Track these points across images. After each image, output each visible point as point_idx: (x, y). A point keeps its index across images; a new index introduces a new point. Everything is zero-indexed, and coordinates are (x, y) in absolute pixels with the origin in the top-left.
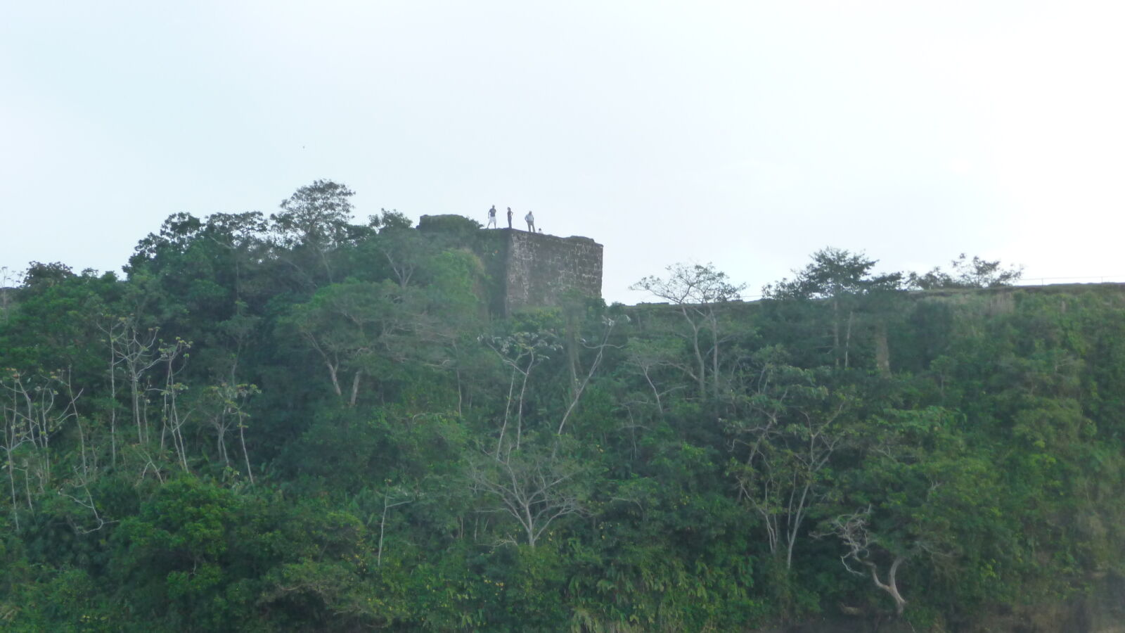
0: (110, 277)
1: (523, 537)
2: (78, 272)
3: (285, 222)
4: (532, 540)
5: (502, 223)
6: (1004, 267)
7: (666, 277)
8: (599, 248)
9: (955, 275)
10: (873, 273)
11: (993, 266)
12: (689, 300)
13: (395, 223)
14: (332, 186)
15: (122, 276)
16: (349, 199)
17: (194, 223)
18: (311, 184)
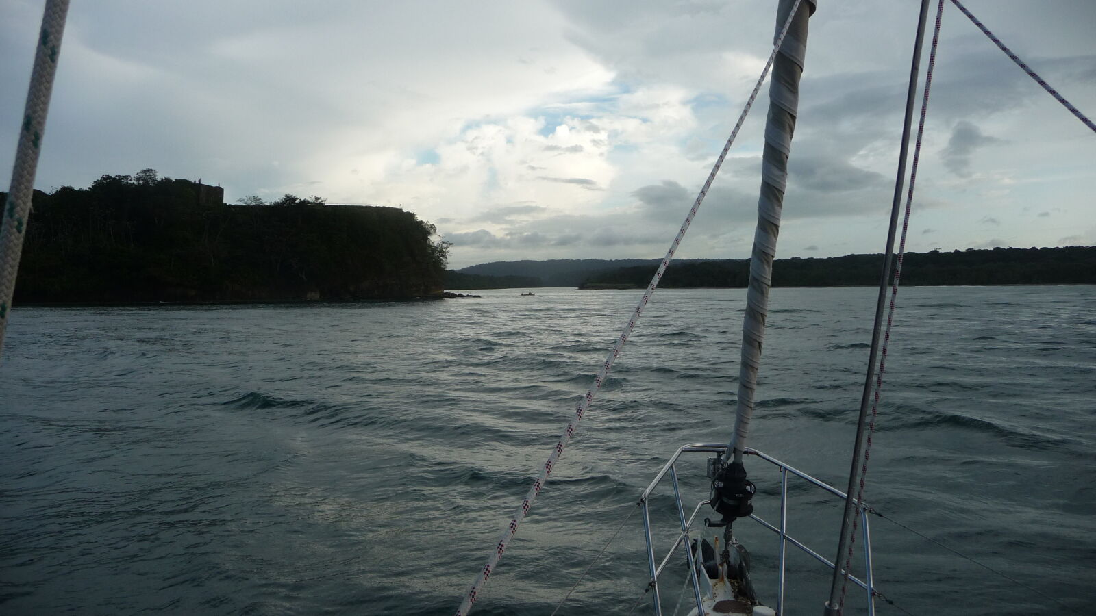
0: (86, 190)
3: (138, 179)
7: (246, 199)
8: (223, 189)
13: (168, 180)
14: (151, 170)
17: (110, 177)
18: (145, 169)
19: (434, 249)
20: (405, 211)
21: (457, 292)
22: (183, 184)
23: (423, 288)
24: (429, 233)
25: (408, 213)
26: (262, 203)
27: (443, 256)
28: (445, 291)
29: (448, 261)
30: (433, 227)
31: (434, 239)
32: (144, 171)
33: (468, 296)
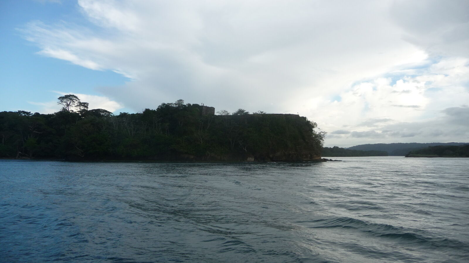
0: (155, 110)
1: (201, 142)
2: (151, 110)
3: (176, 104)
4: (202, 143)
5: (203, 105)
6: (264, 112)
7: (220, 112)
8: (215, 108)
9: (258, 113)
10: (245, 112)
11: (263, 112)
12: (223, 115)
13: (189, 105)
14: (182, 100)
15: (156, 110)
16: (184, 102)
17: (165, 104)
18: (179, 100)
19: (317, 136)
20: (301, 116)
21: (329, 158)
22: (196, 106)
23: (309, 156)
24: (313, 127)
25: (303, 117)
26: (228, 113)
27: (321, 139)
28: (322, 158)
29: (324, 142)
30: (315, 124)
31: (316, 130)
32: (179, 101)
33: (335, 161)
